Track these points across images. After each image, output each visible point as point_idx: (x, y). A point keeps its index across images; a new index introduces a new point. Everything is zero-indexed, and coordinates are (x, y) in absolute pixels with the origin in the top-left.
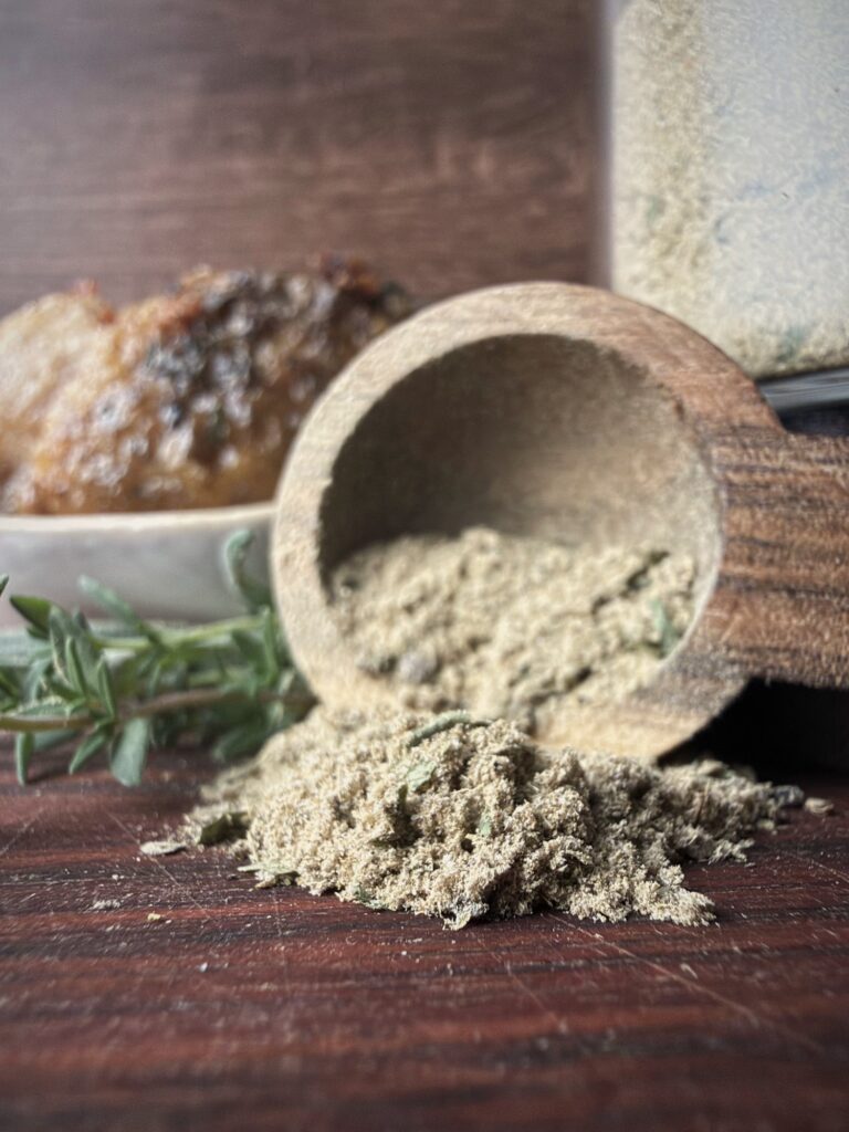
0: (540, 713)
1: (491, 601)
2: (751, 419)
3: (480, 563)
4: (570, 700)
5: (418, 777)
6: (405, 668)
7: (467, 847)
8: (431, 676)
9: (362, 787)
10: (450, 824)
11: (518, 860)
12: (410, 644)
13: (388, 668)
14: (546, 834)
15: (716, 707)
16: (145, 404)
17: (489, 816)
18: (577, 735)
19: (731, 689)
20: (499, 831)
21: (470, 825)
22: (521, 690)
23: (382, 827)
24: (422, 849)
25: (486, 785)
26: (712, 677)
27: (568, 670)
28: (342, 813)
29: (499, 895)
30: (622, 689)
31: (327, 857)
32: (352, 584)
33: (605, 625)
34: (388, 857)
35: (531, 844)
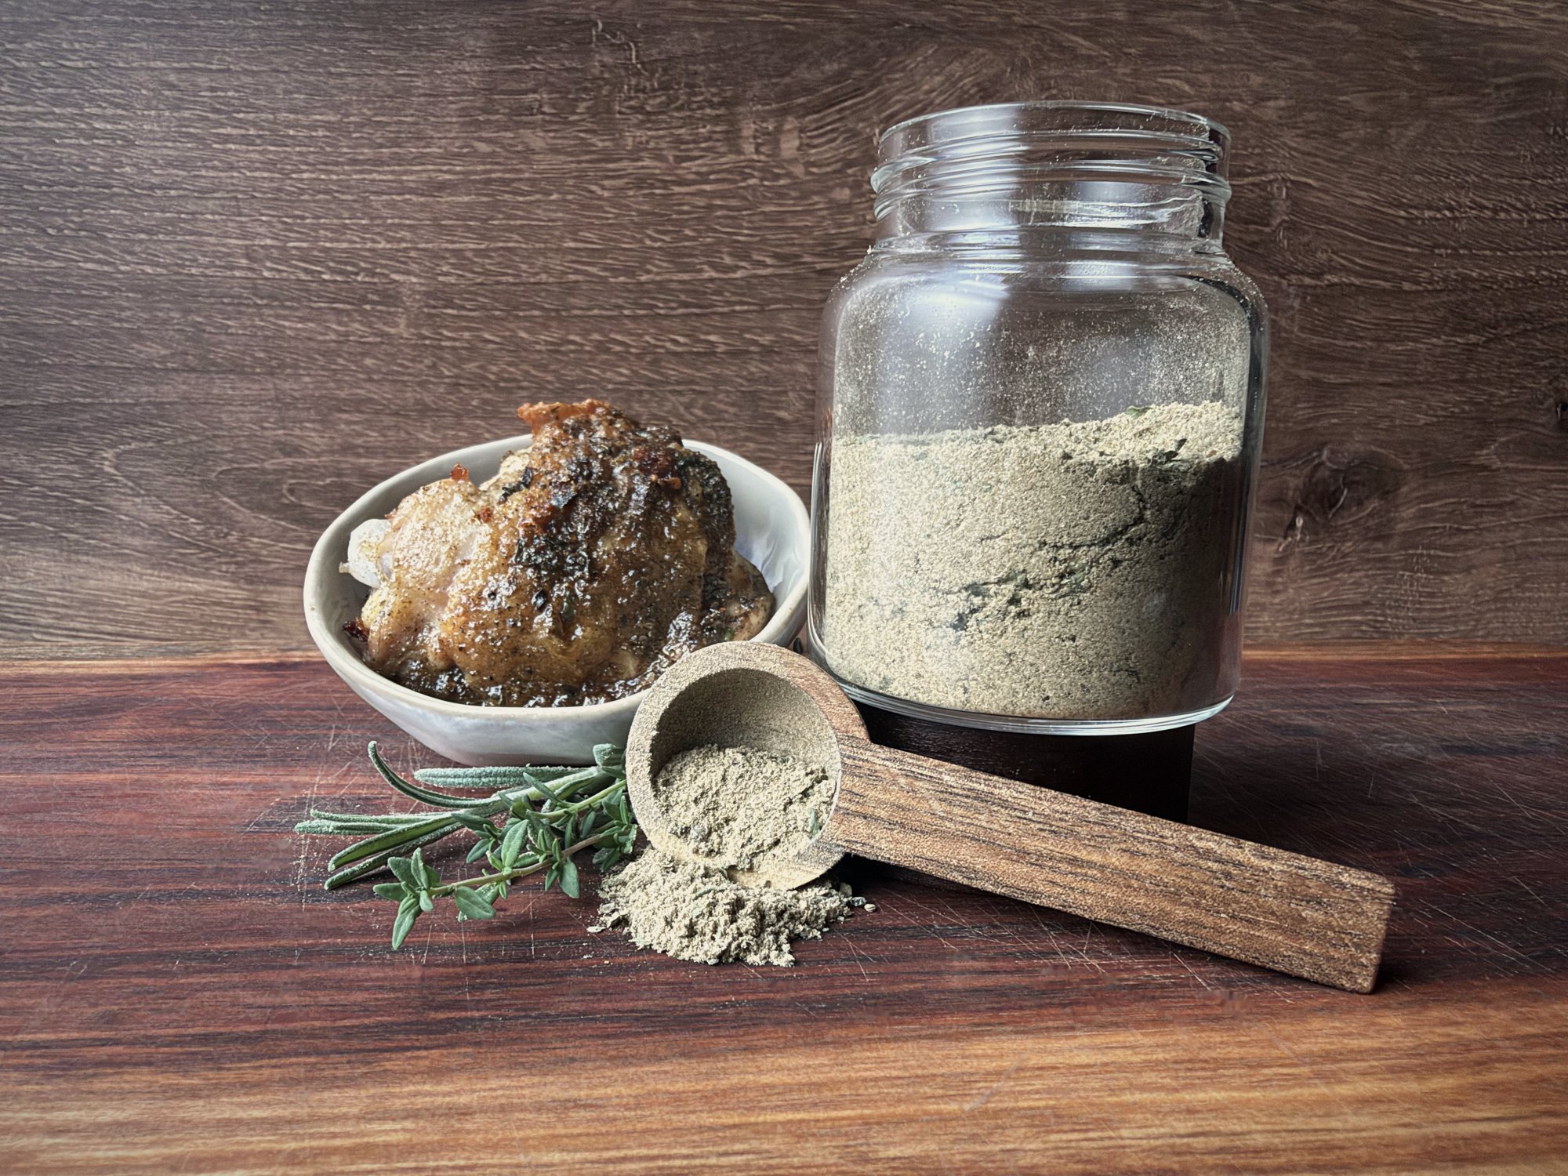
0: (755, 861)
1: (737, 796)
2: (857, 734)
3: (734, 772)
4: (769, 854)
5: (697, 912)
6: (693, 833)
7: (713, 939)
8: (706, 838)
9: (676, 913)
10: (708, 930)
11: (730, 945)
12: (696, 821)
13: (686, 831)
14: (741, 935)
15: (831, 865)
16: (520, 591)
17: (720, 929)
18: (771, 872)
19: (837, 857)
20: (724, 934)
21: (715, 931)
22: (748, 850)
23: (684, 931)
24: (697, 939)
25: (721, 916)
26: (830, 851)
27: (770, 841)
28: (669, 923)
29: (723, 956)
30: (793, 852)
31: (664, 939)
32: (667, 783)
33: (789, 817)
34: (685, 941)
35: (734, 939)
